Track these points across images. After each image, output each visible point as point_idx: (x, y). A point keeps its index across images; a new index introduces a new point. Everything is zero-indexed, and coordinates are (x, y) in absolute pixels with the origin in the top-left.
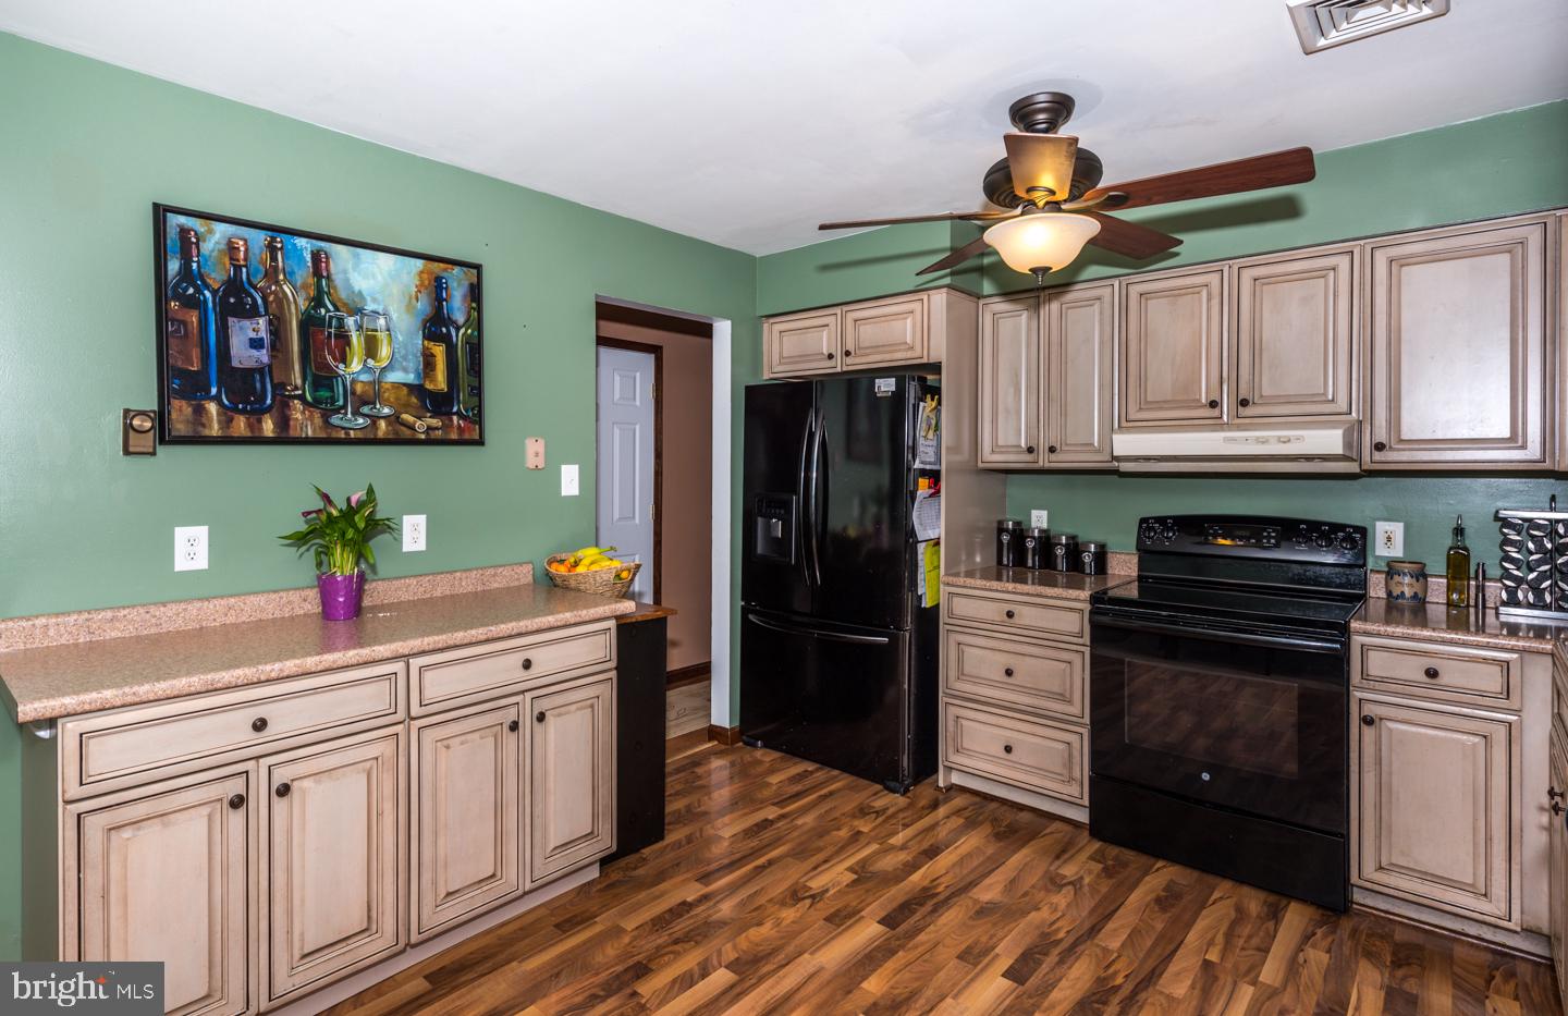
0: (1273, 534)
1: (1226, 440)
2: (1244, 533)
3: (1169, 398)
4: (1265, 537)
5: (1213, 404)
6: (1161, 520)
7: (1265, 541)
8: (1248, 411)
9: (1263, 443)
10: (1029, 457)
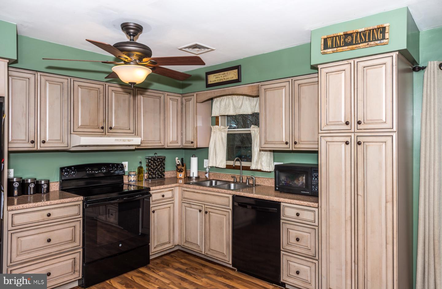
0: (104, 168)
1: (116, 140)
2: (96, 169)
3: (88, 125)
4: (102, 170)
5: (102, 128)
6: (70, 167)
7: (103, 171)
8: (111, 131)
9: (124, 141)
10: (31, 145)
